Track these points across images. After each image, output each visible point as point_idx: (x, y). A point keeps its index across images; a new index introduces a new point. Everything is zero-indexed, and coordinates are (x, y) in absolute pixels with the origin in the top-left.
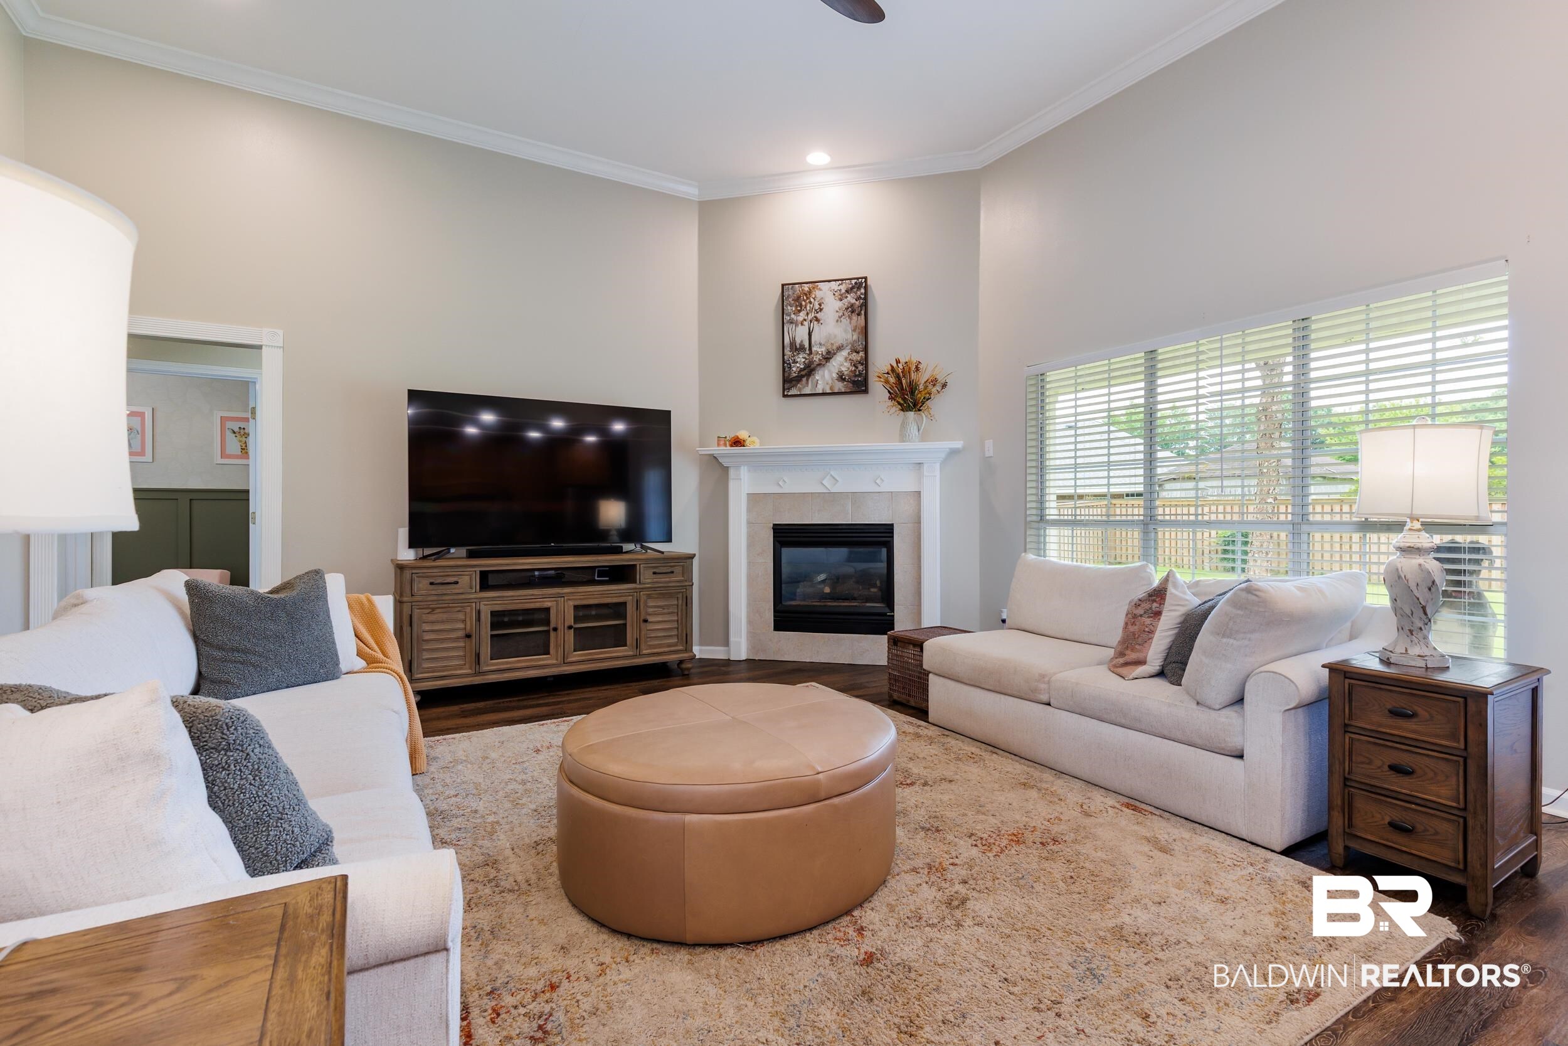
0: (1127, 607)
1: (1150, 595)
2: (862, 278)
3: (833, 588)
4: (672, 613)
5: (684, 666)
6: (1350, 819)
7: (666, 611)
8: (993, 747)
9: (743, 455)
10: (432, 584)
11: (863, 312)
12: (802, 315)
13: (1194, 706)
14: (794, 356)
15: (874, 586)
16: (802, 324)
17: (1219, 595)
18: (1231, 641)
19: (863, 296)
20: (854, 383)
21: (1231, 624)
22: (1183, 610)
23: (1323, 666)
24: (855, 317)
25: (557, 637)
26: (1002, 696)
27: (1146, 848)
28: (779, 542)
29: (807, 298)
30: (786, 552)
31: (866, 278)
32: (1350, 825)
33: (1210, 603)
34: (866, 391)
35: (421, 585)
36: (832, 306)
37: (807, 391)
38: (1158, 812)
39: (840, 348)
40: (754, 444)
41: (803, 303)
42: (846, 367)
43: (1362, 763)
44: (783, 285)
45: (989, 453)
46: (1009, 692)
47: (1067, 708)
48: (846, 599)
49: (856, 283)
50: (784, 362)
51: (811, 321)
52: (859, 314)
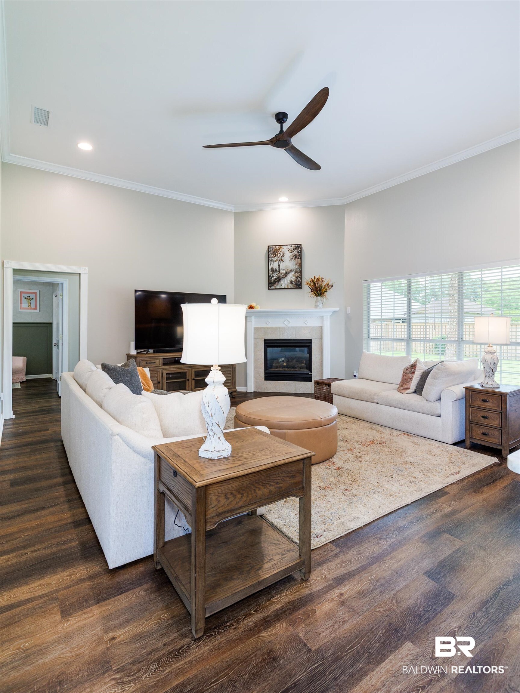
0: (403, 370)
1: (411, 366)
2: (299, 244)
3: (287, 364)
4: (229, 373)
5: (233, 394)
6: (471, 433)
7: (226, 373)
8: (358, 419)
9: (255, 312)
10: (146, 363)
11: (300, 258)
12: (276, 258)
13: (426, 401)
14: (273, 274)
15: (303, 363)
16: (276, 262)
17: (433, 366)
18: (437, 380)
19: (300, 252)
20: (296, 284)
21: (437, 375)
22: (422, 371)
23: (464, 388)
24: (297, 259)
25: (189, 383)
26: (361, 401)
27: (411, 444)
28: (267, 346)
29: (278, 252)
30: (269, 350)
31: (301, 244)
32: (471, 435)
33: (430, 369)
34: (301, 288)
35: (143, 364)
36: (288, 255)
37: (278, 287)
38: (414, 436)
39: (291, 271)
40: (258, 308)
41: (276, 253)
42: (293, 279)
43: (475, 416)
44: (268, 246)
45: (349, 312)
46: (364, 400)
47: (384, 404)
48: (293, 368)
49: (297, 246)
50: (269, 276)
51: (279, 260)
52: (298, 258)
